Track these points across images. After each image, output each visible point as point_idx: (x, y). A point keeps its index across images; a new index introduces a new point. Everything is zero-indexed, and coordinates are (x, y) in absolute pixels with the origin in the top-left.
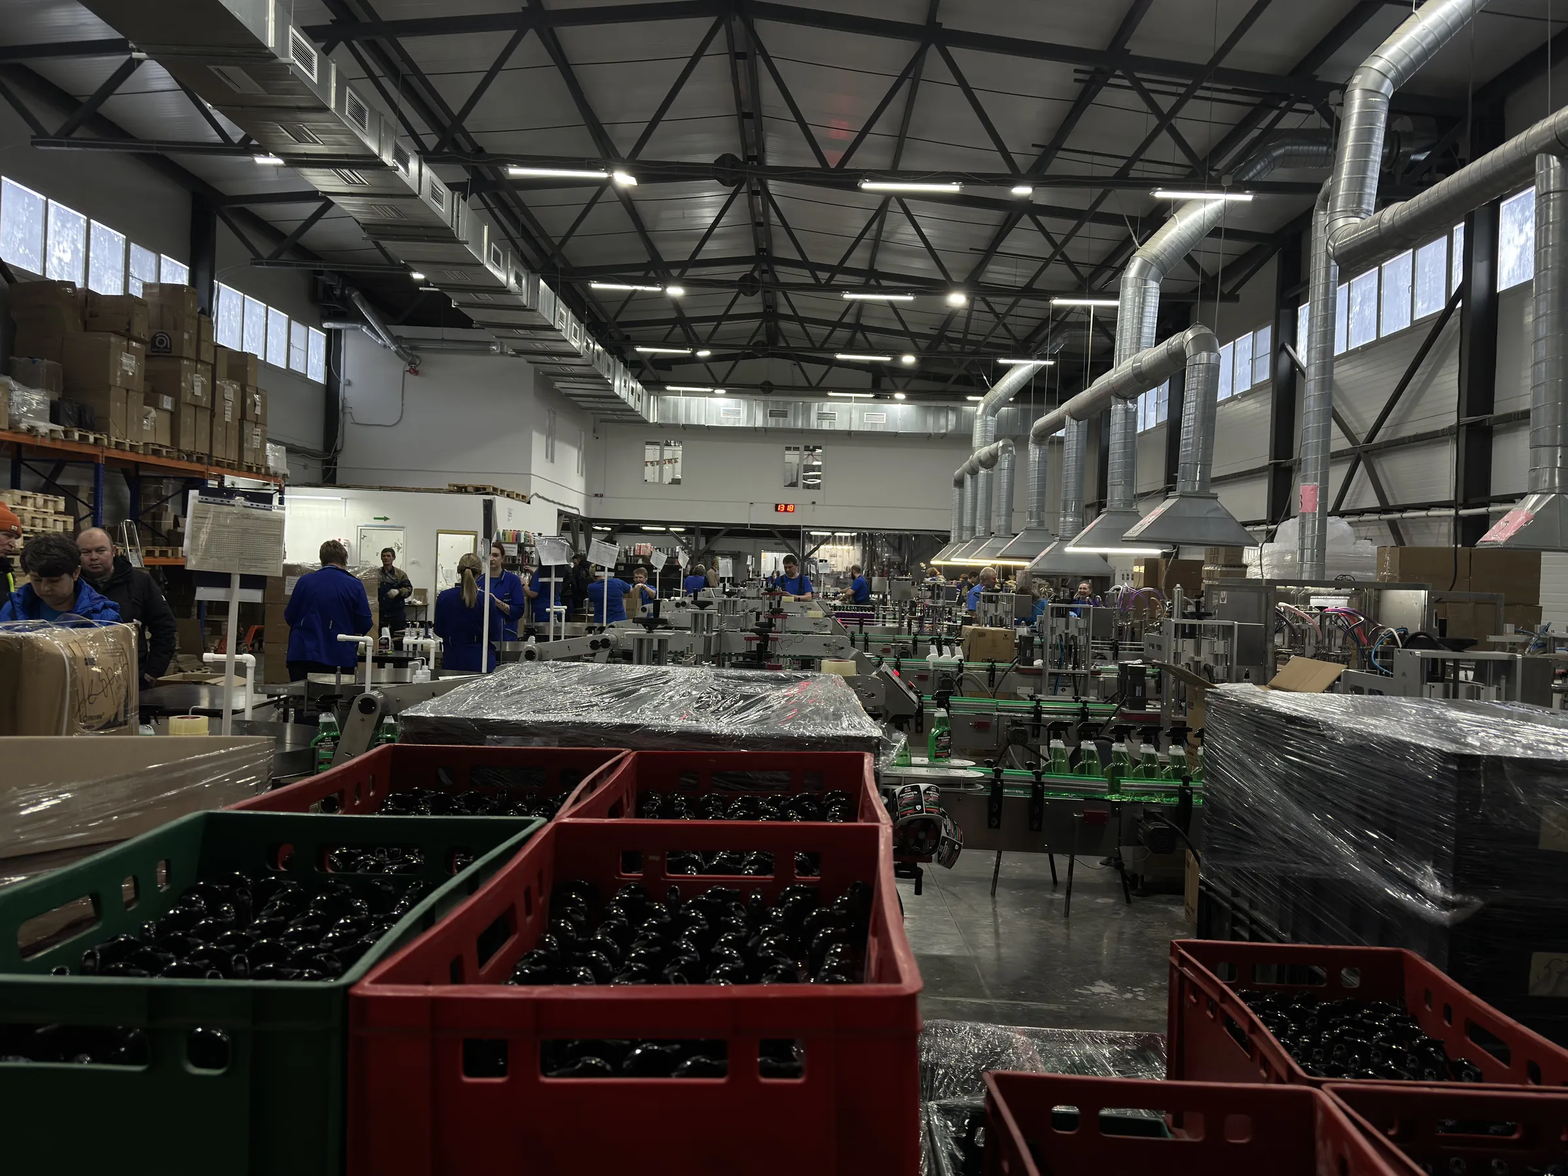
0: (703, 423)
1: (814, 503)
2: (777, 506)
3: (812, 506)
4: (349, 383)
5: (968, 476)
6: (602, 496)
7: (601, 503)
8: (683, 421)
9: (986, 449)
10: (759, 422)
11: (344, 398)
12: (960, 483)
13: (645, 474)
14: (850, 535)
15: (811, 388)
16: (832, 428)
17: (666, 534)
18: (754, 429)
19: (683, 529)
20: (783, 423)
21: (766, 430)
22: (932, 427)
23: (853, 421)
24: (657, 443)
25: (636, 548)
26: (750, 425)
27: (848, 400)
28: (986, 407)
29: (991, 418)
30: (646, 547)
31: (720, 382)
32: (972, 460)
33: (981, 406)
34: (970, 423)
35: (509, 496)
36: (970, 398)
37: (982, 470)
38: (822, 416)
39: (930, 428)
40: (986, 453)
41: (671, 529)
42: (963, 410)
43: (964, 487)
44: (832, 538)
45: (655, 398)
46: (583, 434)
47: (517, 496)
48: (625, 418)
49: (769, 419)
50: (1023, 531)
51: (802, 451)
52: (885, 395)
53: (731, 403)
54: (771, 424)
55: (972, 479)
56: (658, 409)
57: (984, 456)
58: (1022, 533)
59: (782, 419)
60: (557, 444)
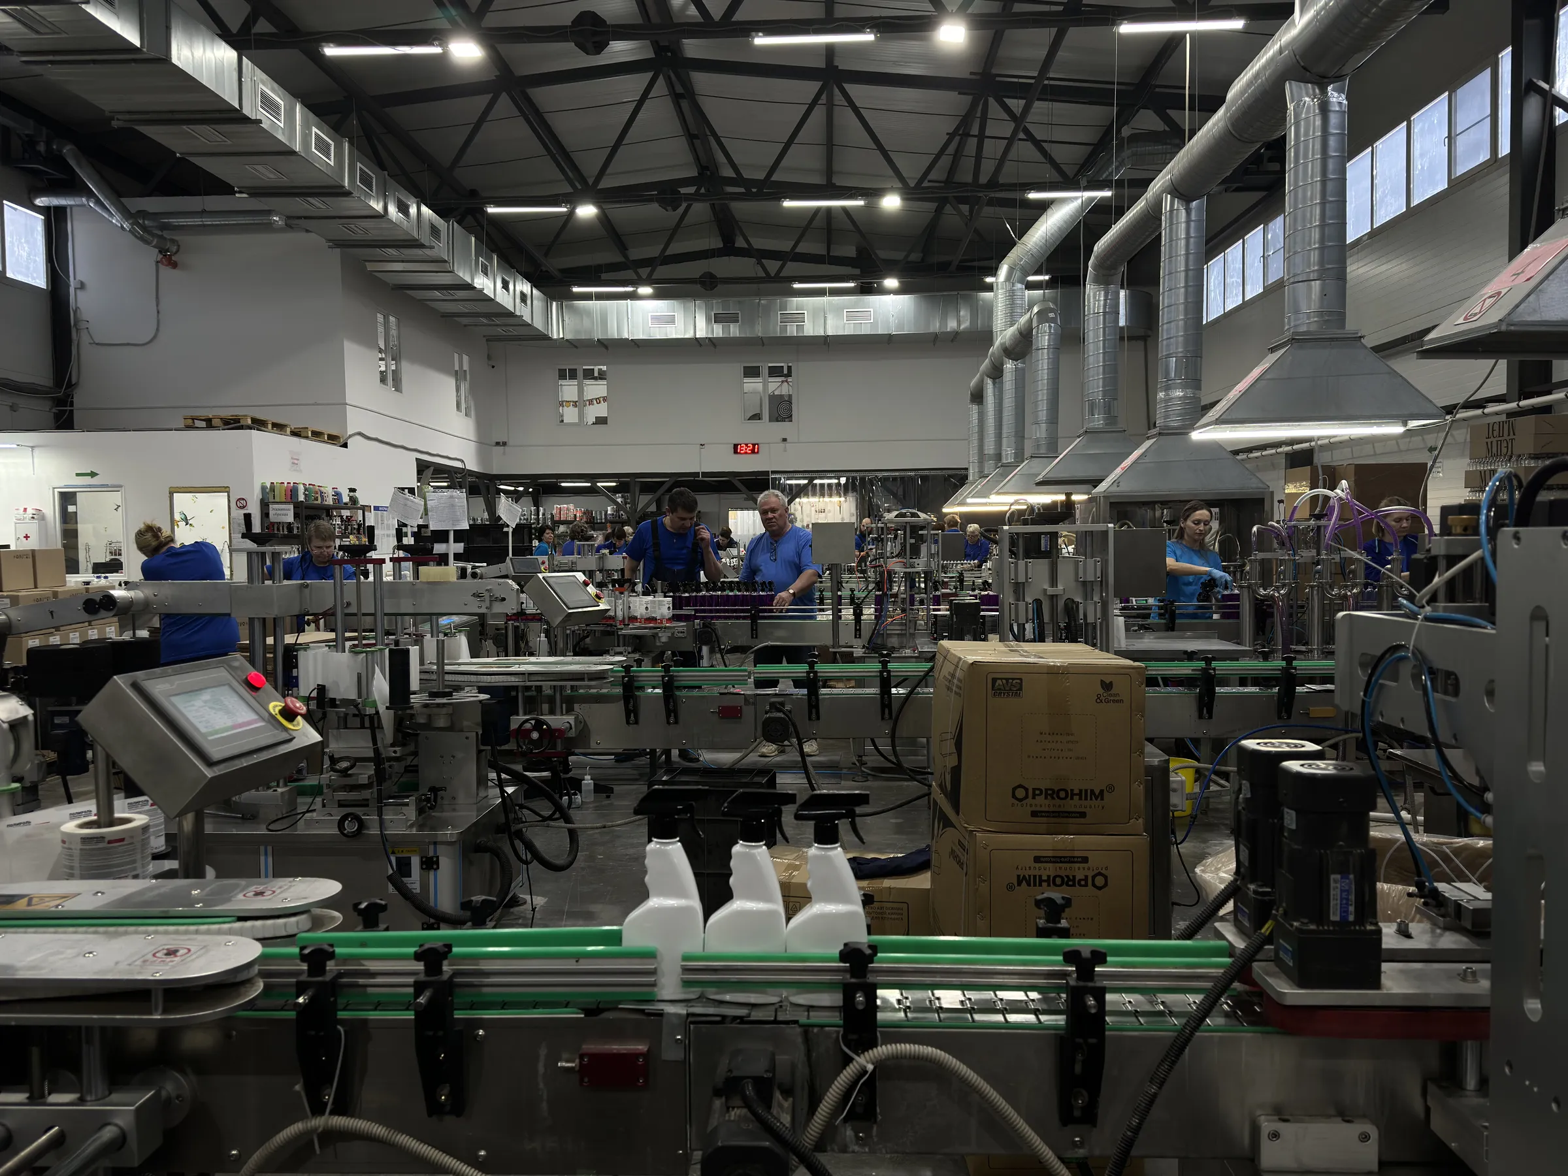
0: (625, 336)
1: (785, 440)
2: (736, 446)
3: (782, 445)
4: (82, 286)
5: (989, 381)
6: (504, 444)
7: (504, 453)
8: (598, 335)
9: (1011, 331)
10: (701, 333)
11: (77, 308)
12: (978, 397)
13: (562, 416)
14: (836, 481)
15: (769, 279)
16: (801, 335)
17: (592, 491)
18: (697, 342)
19: (614, 484)
20: (734, 331)
21: (711, 342)
22: (938, 325)
23: (829, 322)
24: (573, 375)
25: (554, 512)
26: (689, 335)
27: (821, 293)
28: (1011, 270)
29: (1019, 286)
30: (568, 509)
31: (644, 277)
32: (993, 353)
33: (1004, 270)
34: (989, 310)
35: (295, 434)
36: (989, 280)
37: (1009, 365)
38: (788, 318)
39: (935, 326)
40: (1013, 335)
41: (599, 484)
42: (977, 300)
43: (984, 400)
44: (810, 488)
45: (557, 305)
46: (465, 358)
47: (317, 435)
48: (515, 332)
49: (715, 326)
50: (1079, 437)
51: (765, 371)
52: (871, 283)
53: (661, 306)
54: (718, 333)
55: (994, 383)
56: (563, 321)
57: (1010, 339)
58: (1078, 440)
59: (732, 325)
60: (406, 366)
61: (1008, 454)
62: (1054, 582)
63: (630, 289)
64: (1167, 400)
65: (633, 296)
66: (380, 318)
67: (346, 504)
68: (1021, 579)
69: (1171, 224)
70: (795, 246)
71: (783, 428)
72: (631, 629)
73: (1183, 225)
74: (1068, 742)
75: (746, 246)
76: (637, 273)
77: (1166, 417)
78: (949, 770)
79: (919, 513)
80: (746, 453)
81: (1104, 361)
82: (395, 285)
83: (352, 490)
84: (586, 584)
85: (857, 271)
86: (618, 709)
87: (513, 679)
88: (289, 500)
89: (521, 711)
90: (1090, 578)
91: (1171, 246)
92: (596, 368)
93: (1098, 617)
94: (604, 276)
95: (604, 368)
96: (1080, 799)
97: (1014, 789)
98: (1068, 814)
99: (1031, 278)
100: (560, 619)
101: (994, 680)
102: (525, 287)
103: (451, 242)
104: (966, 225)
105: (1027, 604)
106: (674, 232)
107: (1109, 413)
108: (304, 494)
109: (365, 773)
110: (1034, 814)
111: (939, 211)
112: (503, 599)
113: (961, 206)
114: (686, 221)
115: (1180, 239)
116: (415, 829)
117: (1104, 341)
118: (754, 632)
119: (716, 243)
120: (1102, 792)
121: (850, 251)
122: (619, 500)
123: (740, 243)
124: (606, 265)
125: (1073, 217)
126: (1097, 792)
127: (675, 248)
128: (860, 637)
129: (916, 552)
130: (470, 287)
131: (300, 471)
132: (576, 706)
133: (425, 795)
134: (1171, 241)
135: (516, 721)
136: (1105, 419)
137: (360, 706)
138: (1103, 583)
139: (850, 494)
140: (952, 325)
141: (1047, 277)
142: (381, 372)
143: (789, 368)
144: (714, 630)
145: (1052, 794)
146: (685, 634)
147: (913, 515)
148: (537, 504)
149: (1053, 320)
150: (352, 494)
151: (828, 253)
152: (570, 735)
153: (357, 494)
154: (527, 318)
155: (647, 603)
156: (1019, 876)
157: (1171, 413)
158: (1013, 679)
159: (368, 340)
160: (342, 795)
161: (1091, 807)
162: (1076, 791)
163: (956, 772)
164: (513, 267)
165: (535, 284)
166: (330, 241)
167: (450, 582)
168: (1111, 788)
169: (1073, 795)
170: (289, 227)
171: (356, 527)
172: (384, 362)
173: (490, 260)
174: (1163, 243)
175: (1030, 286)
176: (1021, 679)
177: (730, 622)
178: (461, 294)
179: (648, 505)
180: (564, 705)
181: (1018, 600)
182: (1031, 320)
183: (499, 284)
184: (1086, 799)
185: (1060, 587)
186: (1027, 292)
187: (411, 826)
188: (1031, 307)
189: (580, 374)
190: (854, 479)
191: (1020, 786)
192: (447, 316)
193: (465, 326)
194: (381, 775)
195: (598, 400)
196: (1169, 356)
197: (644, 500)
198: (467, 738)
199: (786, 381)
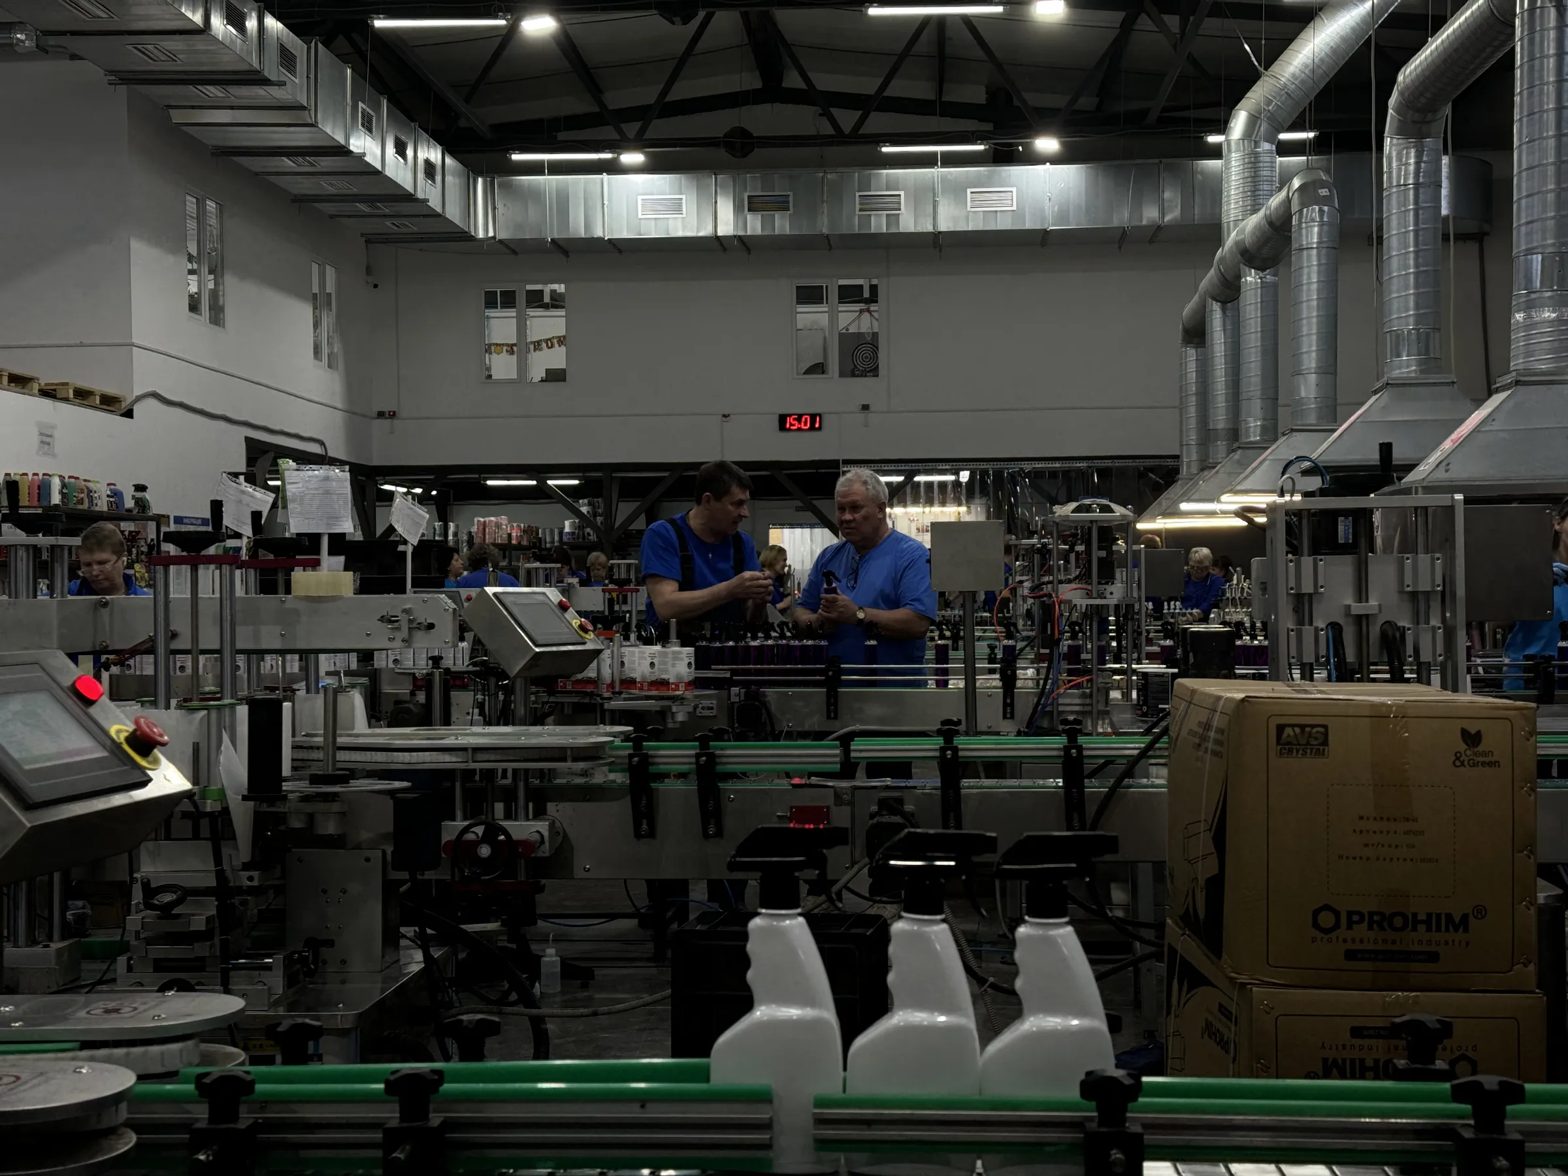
0: (598, 233)
1: (865, 408)
2: (783, 419)
3: (862, 416)
5: (1216, 307)
6: (393, 415)
7: (391, 431)
8: (552, 233)
9: (1254, 220)
10: (727, 225)
12: (1196, 334)
13: (489, 369)
14: (952, 478)
15: (840, 138)
16: (893, 230)
17: (540, 494)
18: (717, 243)
19: (576, 482)
20: (782, 224)
21: (742, 244)
22: (1126, 215)
23: (942, 210)
24: (509, 300)
25: (474, 529)
26: (706, 231)
27: (927, 161)
28: (1253, 121)
29: (1266, 146)
30: (498, 525)
31: (631, 137)
32: (1222, 259)
33: (1239, 122)
34: (1214, 190)
35: (48, 393)
36: (1213, 139)
37: (1251, 278)
38: (870, 204)
39: (1122, 217)
40: (1258, 227)
41: (550, 482)
42: (1193, 173)
43: (1208, 337)
44: (908, 489)
45: (485, 184)
46: (330, 272)
47: (82, 396)
48: (413, 227)
49: (749, 217)
50: (1375, 392)
51: (834, 295)
52: (1011, 145)
53: (660, 184)
54: (754, 229)
55: (1224, 310)
56: (494, 209)
57: (1253, 233)
58: (1374, 398)
59: (777, 215)
60: (231, 282)
61: (1253, 427)
62: (1361, 593)
63: (608, 156)
64: (1529, 326)
65: (613, 168)
66: (191, 204)
67: (129, 510)
68: (1307, 588)
69: (1532, 31)
70: (885, 85)
71: (862, 388)
72: (625, 699)
73: (1552, 34)
74: (1407, 833)
75: (803, 86)
76: (620, 131)
77: (1529, 354)
78: (1202, 882)
79: (1113, 506)
80: (799, 429)
81: (1417, 266)
82: (216, 147)
83: (141, 488)
84: (563, 607)
85: (989, 127)
86: (621, 809)
87: (447, 757)
88: (36, 503)
89: (459, 814)
90: (1424, 586)
91: (1531, 69)
92: (548, 289)
93: (1438, 653)
94: (562, 136)
95: (561, 288)
96: (1429, 930)
97: (1316, 913)
98: (1408, 956)
99: (1284, 136)
100: (522, 663)
101: (1280, 728)
102: (434, 154)
103: (312, 76)
104: (1175, 46)
105: (1317, 630)
106: (680, 65)
107: (1427, 352)
108: (61, 492)
109: (200, 915)
110: (1350, 955)
111: (1127, 27)
112: (431, 626)
113: (1166, 17)
114: (701, 46)
115: (1548, 57)
116: (281, 1009)
117: (1416, 232)
118: (832, 708)
119: (751, 81)
120: (1465, 917)
121: (976, 94)
122: (584, 510)
123: (793, 80)
124: (567, 118)
125: (1357, 31)
126: (1457, 920)
127: (683, 90)
128: (1012, 717)
129: (1107, 575)
130: (343, 151)
131: (54, 456)
132: (551, 807)
133: (299, 953)
134: (1532, 59)
135: (452, 828)
136: (1420, 363)
137: (196, 798)
138: (1446, 596)
139: (977, 501)
140: (1150, 214)
141: (1311, 135)
142: (191, 296)
143: (874, 288)
144: (765, 705)
145: (1379, 921)
146: (714, 712)
147: (1106, 509)
148: (444, 517)
149: (1326, 201)
150: (139, 495)
151: (940, 98)
152: (540, 854)
153: (147, 495)
154: (435, 203)
155: (652, 656)
156: (1325, 1060)
157: (1537, 347)
158: (1313, 726)
159: (171, 240)
160: (161, 951)
161: (1446, 943)
162: (1422, 916)
163: (1216, 885)
164: (413, 120)
165: (449, 148)
166: (111, 72)
167: (341, 598)
168: (1481, 912)
169: (1416, 922)
170: (42, 50)
171: (145, 549)
172: (194, 277)
173: (377, 108)
174: (1518, 63)
175: (1285, 149)
176: (1325, 727)
177: (790, 691)
178: (326, 163)
179: (631, 519)
180: (531, 805)
181: (1300, 622)
182: (1288, 200)
183: (390, 149)
184: (1438, 930)
185: (1373, 602)
186: (1279, 159)
187: (276, 1004)
188: (1285, 181)
189: (521, 299)
190: (984, 473)
191: (1327, 907)
192: (302, 201)
193: (332, 217)
194: (227, 918)
195: (550, 343)
196: (1530, 251)
197: (624, 510)
198: (368, 860)
199: (868, 311)
